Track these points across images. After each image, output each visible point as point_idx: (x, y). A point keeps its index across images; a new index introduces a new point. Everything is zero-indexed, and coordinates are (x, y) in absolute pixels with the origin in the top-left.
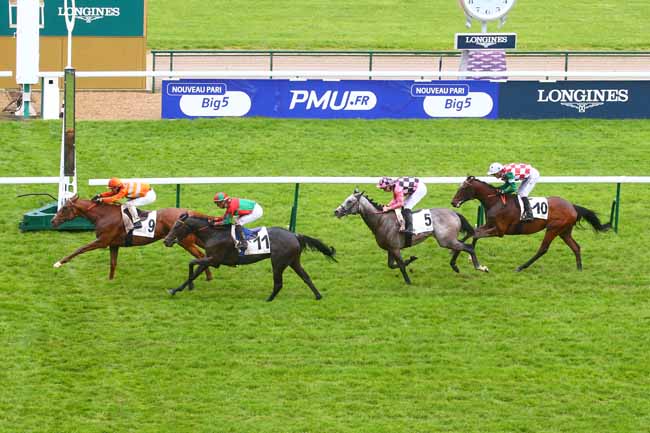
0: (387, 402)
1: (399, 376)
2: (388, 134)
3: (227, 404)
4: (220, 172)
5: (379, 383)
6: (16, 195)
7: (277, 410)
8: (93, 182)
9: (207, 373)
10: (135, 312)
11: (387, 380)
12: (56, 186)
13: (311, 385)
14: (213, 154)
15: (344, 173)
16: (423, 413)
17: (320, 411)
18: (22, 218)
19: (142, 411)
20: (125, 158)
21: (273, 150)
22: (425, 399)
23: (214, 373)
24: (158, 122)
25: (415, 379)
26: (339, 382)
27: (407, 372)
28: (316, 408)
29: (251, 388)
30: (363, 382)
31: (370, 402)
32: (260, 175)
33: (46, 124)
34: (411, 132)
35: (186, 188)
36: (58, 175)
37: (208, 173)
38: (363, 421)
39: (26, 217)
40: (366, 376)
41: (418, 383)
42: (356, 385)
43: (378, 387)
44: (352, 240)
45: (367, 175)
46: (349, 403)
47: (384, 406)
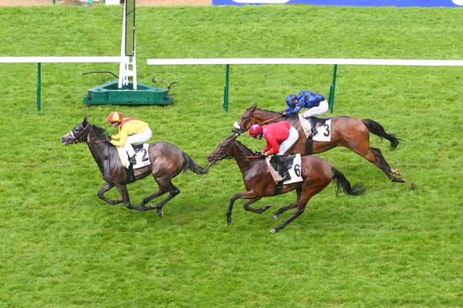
0: (417, 263)
1: (427, 240)
2: (419, 21)
4: (266, 54)
5: (409, 247)
6: (81, 73)
8: (150, 62)
12: (118, 65)
13: (348, 247)
14: (259, 37)
15: (378, 56)
17: (355, 271)
18: (87, 93)
19: (194, 268)
20: (179, 40)
21: (313, 35)
22: (451, 261)
24: (209, 7)
25: (442, 243)
26: (374, 245)
27: (434, 237)
28: (352, 268)
29: (293, 249)
30: (395, 245)
31: (401, 263)
32: (302, 56)
33: (107, 9)
34: (439, 19)
35: (235, 68)
36: (120, 55)
37: (254, 55)
38: (394, 281)
39: (90, 92)
43: (409, 250)
44: (386, 117)
45: (398, 58)
46: (382, 264)
47: (413, 267)
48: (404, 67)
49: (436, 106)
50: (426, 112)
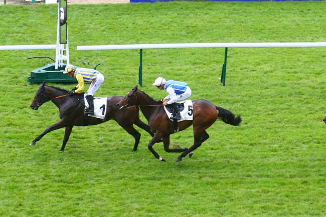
0: (291, 204)
2: (293, 12)
3: (176, 206)
4: (173, 39)
5: (284, 190)
6: (25, 58)
7: (211, 210)
8: (79, 48)
9: (162, 184)
10: (110, 141)
11: (291, 188)
12: (54, 51)
13: (236, 192)
14: (167, 27)
15: (260, 40)
16: (316, 212)
17: (243, 211)
18: (30, 74)
19: (115, 211)
20: (104, 31)
21: (210, 24)
22: (318, 201)
23: (166, 184)
24: (127, 4)
25: (311, 187)
26: (257, 190)
27: (305, 182)
28: (240, 208)
29: (193, 194)
30: (273, 190)
31: (279, 204)
32: (200, 42)
33: (47, 7)
34: (309, 10)
35: (148, 52)
36: (56, 44)
37: (163, 40)
39: (32, 73)
40: (276, 185)
41: (313, 190)
42: (268, 192)
43: (284, 194)
44: (266, 88)
45: (277, 41)
46: (263, 205)
47: (288, 206)
48: (282, 48)
49: (306, 79)
50: (298, 84)
